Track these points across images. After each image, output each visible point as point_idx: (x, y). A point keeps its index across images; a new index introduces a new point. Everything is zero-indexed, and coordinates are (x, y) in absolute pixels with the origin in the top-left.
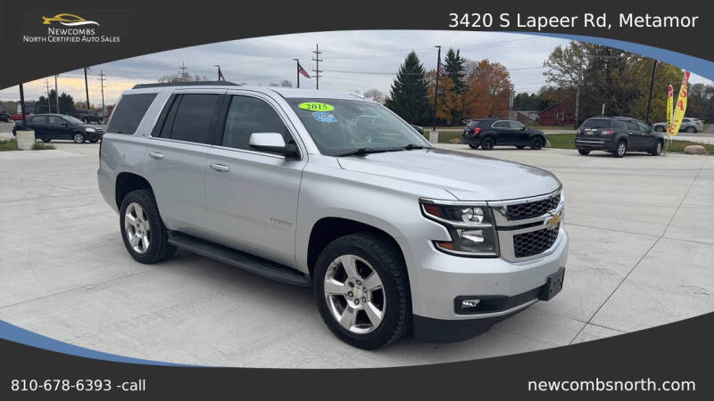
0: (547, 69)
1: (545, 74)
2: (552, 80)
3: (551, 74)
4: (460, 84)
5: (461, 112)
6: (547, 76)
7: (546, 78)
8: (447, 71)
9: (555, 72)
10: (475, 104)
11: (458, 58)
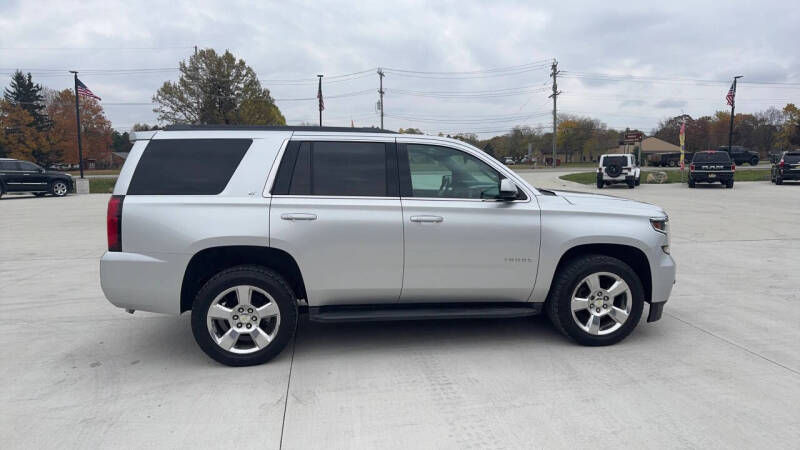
0: (157, 106)
1: (155, 111)
2: (163, 118)
3: (163, 112)
4: (41, 118)
5: (47, 154)
6: (158, 114)
7: (158, 115)
8: (16, 99)
9: (167, 109)
10: (66, 144)
11: (31, 84)
